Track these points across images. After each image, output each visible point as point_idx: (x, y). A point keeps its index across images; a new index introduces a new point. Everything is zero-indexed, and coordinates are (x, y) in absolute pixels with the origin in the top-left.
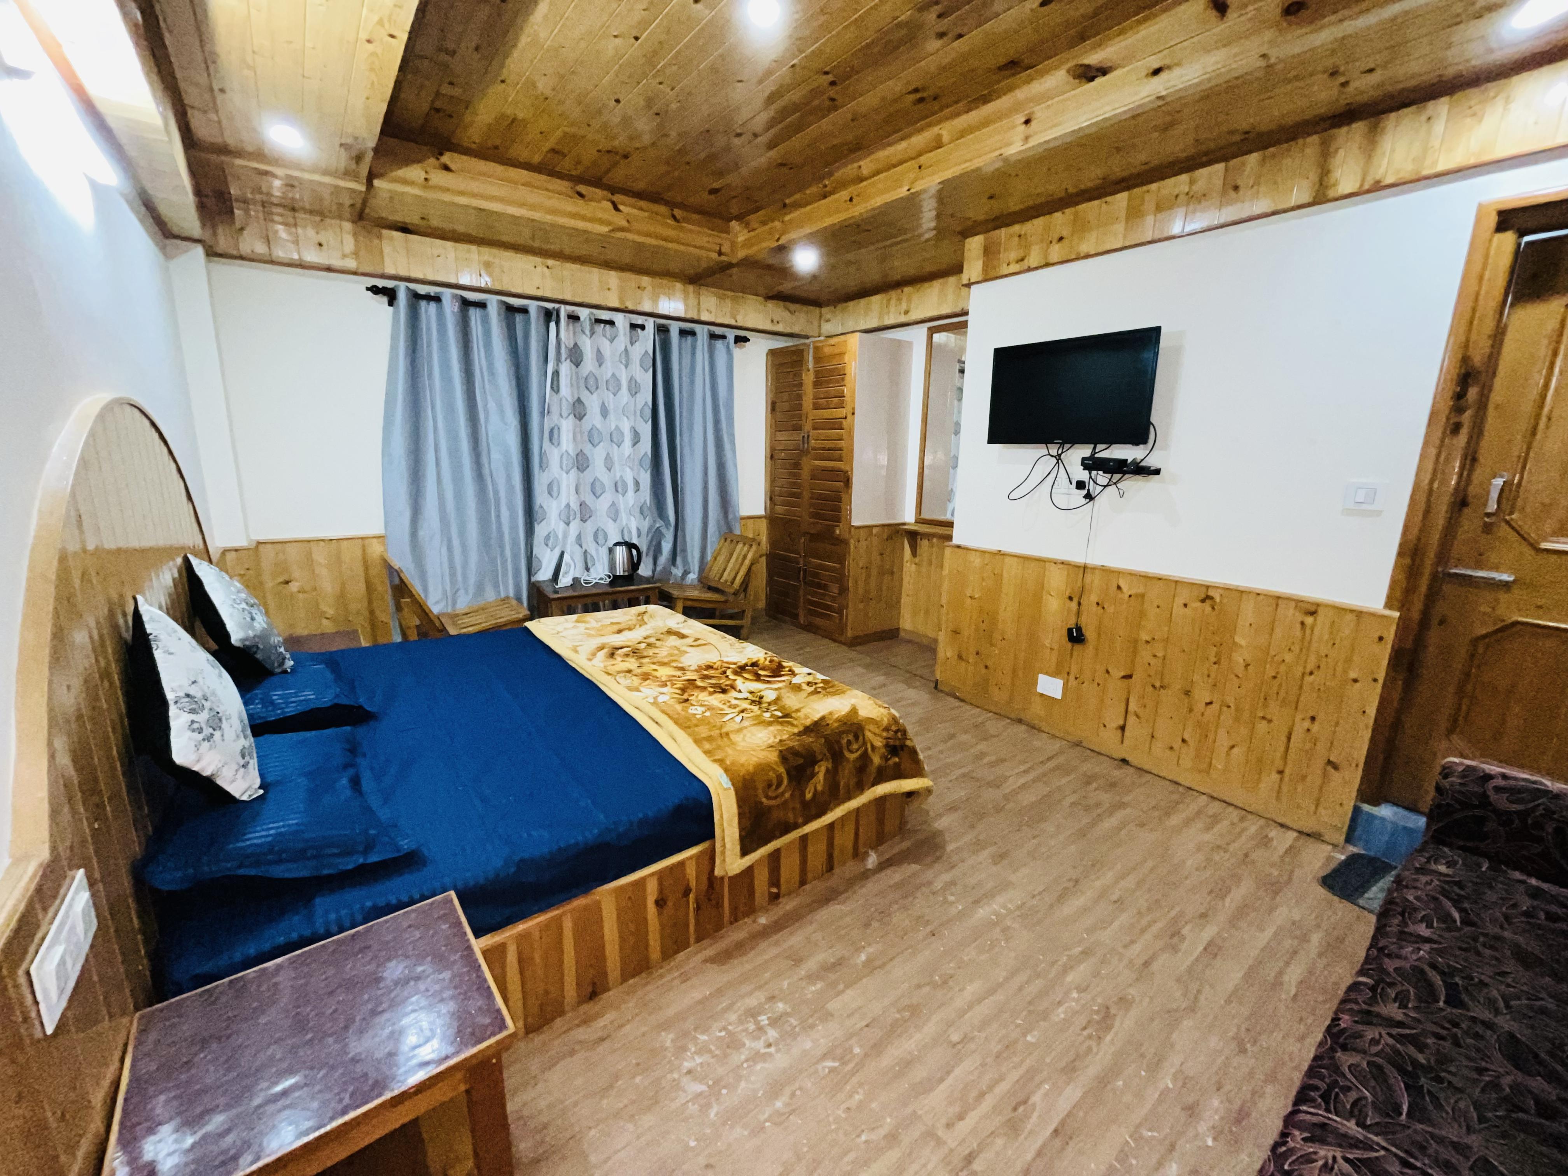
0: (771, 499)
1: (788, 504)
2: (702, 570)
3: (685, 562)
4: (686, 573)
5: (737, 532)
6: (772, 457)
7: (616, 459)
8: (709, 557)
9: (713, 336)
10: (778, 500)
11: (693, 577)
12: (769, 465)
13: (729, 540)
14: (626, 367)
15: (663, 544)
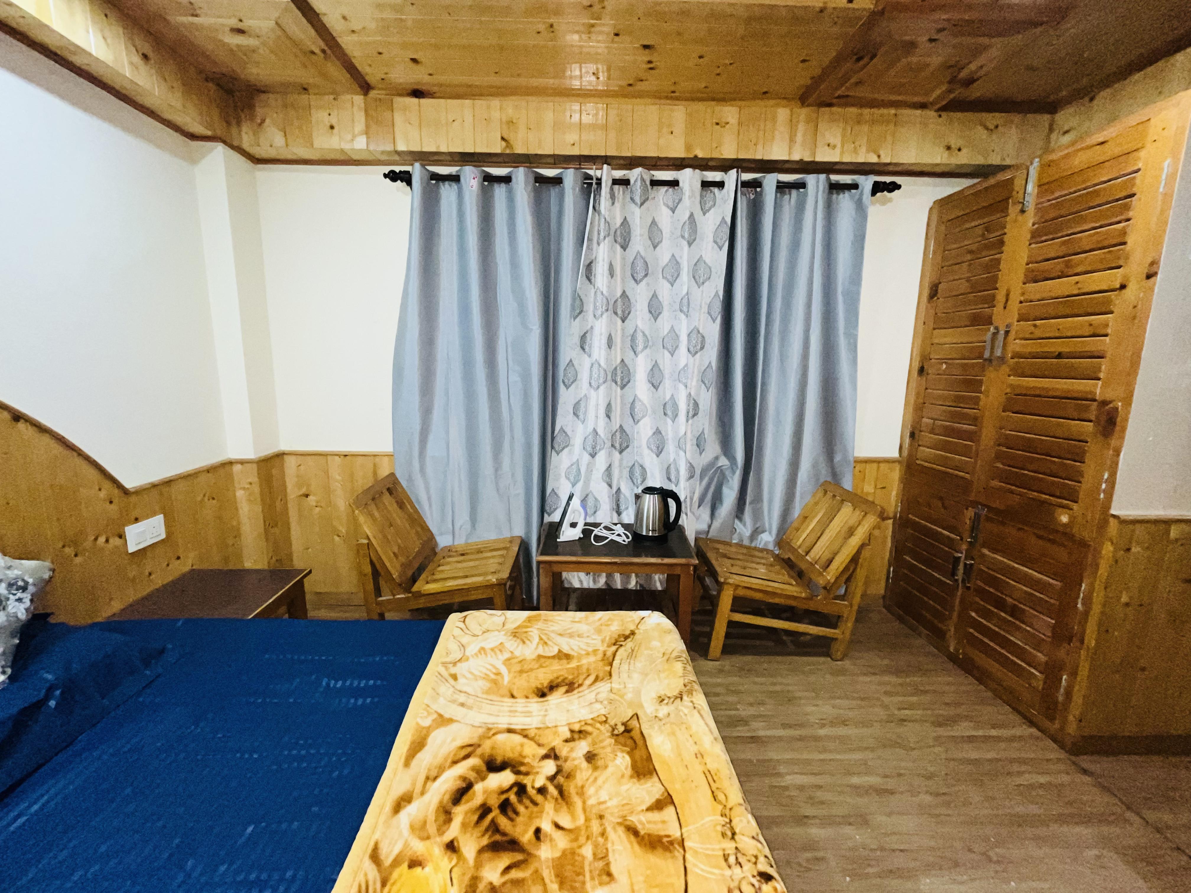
0: (912, 435)
1: (945, 447)
2: (782, 530)
3: (757, 515)
4: (756, 532)
5: (847, 484)
6: (921, 371)
7: (667, 373)
8: (797, 512)
9: (835, 188)
10: (927, 437)
11: (767, 539)
12: (913, 385)
13: (830, 494)
14: (690, 244)
15: (725, 491)
